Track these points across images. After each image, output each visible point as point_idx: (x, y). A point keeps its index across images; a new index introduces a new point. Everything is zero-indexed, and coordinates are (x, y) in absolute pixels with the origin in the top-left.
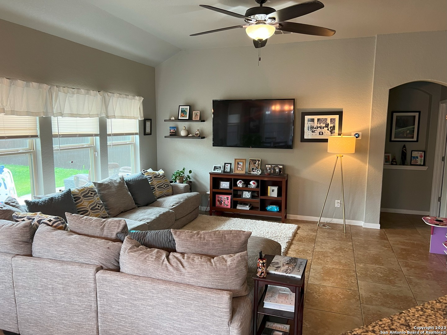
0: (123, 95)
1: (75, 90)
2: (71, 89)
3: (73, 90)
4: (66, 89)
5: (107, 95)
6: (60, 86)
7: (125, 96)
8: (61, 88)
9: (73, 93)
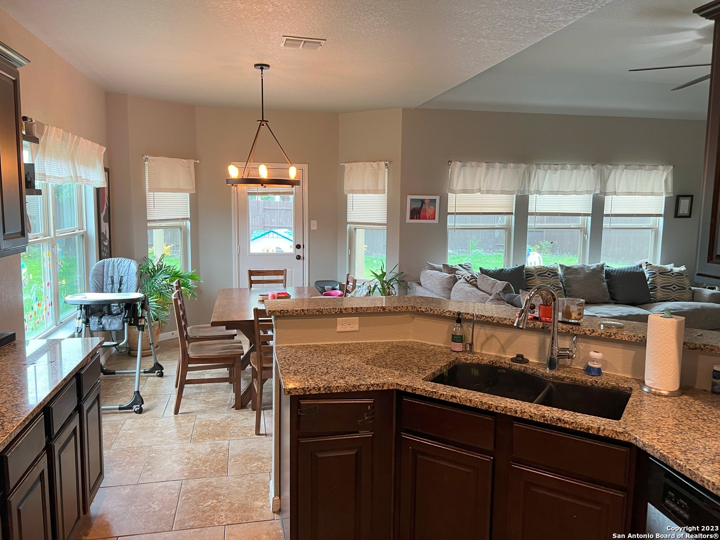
0: (634, 166)
1: (560, 166)
2: (554, 166)
3: (556, 166)
4: (546, 166)
5: (606, 168)
6: (540, 164)
7: (637, 167)
8: (542, 165)
9: (556, 170)
